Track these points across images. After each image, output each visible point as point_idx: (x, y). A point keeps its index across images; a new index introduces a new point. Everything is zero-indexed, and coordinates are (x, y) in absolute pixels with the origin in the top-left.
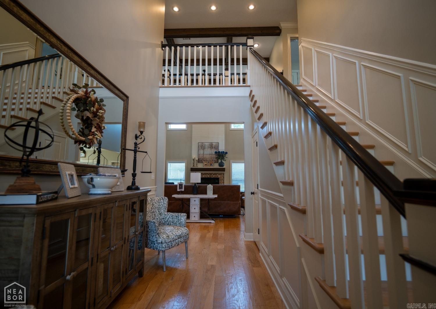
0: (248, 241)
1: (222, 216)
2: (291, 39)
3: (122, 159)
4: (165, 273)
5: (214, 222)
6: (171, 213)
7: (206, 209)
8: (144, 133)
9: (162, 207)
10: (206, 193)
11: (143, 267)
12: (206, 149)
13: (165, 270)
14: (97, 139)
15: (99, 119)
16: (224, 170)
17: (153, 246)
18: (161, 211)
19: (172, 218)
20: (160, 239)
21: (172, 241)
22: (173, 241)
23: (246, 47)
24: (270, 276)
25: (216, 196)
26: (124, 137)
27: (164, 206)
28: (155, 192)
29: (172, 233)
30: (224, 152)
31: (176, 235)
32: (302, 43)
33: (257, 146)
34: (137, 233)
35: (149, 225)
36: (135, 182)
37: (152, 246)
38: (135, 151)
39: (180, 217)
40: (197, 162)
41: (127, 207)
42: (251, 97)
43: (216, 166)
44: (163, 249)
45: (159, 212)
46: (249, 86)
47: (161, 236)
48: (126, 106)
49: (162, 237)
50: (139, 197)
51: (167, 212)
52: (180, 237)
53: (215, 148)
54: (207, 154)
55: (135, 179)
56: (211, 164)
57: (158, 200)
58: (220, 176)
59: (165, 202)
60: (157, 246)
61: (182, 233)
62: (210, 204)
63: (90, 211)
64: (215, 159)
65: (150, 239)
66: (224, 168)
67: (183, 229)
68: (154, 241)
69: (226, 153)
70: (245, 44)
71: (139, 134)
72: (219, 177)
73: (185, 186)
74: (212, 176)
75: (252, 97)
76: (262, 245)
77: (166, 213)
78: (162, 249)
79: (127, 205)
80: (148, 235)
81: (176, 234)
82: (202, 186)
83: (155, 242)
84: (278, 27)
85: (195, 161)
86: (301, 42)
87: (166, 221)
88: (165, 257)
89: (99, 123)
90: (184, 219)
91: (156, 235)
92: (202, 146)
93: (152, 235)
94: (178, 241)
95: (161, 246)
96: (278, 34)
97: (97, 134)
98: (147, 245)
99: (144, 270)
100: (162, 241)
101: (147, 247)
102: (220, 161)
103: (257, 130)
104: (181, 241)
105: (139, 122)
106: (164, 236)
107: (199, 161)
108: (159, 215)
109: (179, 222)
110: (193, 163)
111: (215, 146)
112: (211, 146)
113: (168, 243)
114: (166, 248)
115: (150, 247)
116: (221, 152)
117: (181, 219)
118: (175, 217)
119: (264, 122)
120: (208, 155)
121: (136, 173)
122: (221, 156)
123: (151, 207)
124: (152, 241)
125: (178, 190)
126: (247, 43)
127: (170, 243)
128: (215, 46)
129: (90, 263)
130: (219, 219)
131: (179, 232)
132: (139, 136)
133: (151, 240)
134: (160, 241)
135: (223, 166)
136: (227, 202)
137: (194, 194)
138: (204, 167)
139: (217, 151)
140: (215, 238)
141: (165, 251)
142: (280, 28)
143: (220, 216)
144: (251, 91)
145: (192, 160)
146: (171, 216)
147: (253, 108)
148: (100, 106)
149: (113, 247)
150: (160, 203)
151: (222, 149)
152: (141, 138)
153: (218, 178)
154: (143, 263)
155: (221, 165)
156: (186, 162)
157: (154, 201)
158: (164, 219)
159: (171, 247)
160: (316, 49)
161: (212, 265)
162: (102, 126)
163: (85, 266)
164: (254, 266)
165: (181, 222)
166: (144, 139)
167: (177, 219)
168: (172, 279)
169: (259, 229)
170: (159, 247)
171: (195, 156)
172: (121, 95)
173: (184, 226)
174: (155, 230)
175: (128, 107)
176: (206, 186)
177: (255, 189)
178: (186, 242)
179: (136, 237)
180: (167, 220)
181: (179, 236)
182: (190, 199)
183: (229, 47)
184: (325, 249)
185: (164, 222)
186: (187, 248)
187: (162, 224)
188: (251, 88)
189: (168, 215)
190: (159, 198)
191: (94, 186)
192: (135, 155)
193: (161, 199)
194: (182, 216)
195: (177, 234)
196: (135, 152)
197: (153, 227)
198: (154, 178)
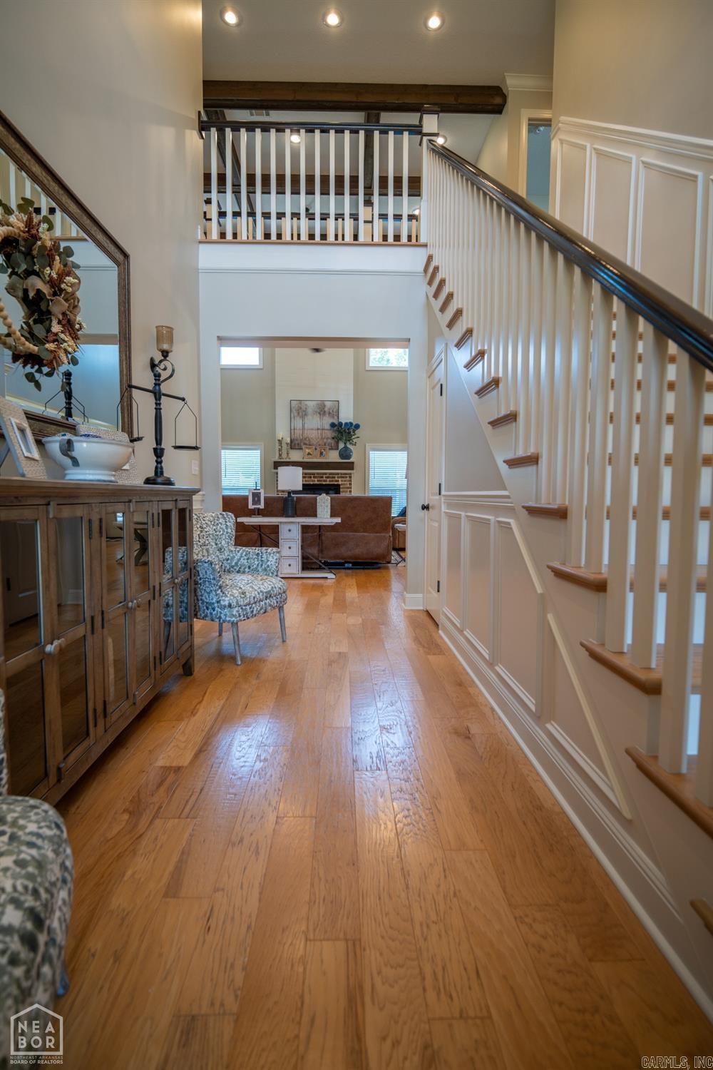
0: (411, 610)
1: (351, 565)
2: (529, 125)
3: (126, 415)
4: (239, 668)
5: (334, 577)
6: (244, 548)
7: (314, 551)
8: (170, 354)
9: (223, 534)
10: (315, 515)
11: (192, 656)
12: (310, 417)
13: (239, 663)
14: (66, 351)
15: (66, 300)
16: (351, 466)
17: (211, 614)
18: (221, 543)
19: (248, 559)
20: (227, 599)
21: (252, 602)
22: (255, 603)
23: (420, 136)
24: (464, 669)
25: (338, 520)
26: (126, 359)
27: (227, 533)
28: (201, 505)
29: (252, 588)
30: (351, 423)
31: (261, 591)
32: (559, 132)
33: (441, 395)
34: (176, 581)
35: (199, 569)
36: (162, 468)
37: (209, 614)
38: (157, 395)
39: (264, 556)
40: (289, 447)
41: (153, 519)
42: (429, 275)
43: (334, 456)
44: (234, 619)
45: (216, 544)
46: (425, 246)
47: (229, 592)
48: (125, 278)
49: (231, 595)
50: (176, 500)
51: (235, 545)
52: (269, 595)
53: (330, 413)
54: (312, 429)
55: (161, 462)
56: (321, 453)
57: (211, 518)
58: (342, 481)
59: (228, 524)
60: (221, 613)
61: (272, 587)
62: (323, 538)
63: (80, 511)
64: (329, 440)
65: (203, 598)
66: (353, 463)
67: (274, 580)
68: (213, 603)
69: (357, 426)
70: (416, 130)
71: (158, 357)
72: (340, 483)
73: (266, 499)
74: (325, 481)
75: (431, 272)
76: (446, 613)
77: (233, 549)
78: (232, 620)
79: (153, 514)
80: (198, 590)
81: (259, 588)
82: (305, 498)
83: (216, 605)
84: (498, 87)
85: (284, 446)
86: (559, 129)
87: (233, 564)
88: (238, 636)
89: (68, 313)
90: (274, 560)
91: (215, 591)
92: (298, 410)
93: (208, 590)
94: (265, 604)
95: (228, 614)
96: (498, 110)
97: (66, 339)
98: (197, 612)
99: (194, 661)
100: (231, 601)
101: (196, 615)
102: (341, 445)
103: (443, 354)
104: (272, 603)
105: (157, 327)
106: (235, 591)
107: (294, 445)
108: (218, 553)
109: (263, 567)
110: (280, 450)
111: (329, 409)
112: (322, 410)
113: (244, 607)
114: (240, 616)
115: (203, 615)
116: (346, 424)
117: (268, 561)
118: (255, 557)
119: (464, 330)
120: (314, 431)
121: (163, 446)
122: (344, 432)
123: (199, 533)
124: (207, 603)
125: (251, 506)
126: (421, 126)
127: (248, 607)
128: (340, 131)
129: (89, 627)
130: (343, 571)
131: (266, 584)
132: (161, 362)
133: (205, 600)
134: (227, 603)
135: (349, 457)
136: (361, 534)
137: (288, 516)
138: (306, 460)
139: (336, 423)
140: (340, 605)
141: (239, 623)
142: (504, 91)
143: (346, 565)
144: (430, 258)
145: (277, 442)
146: (244, 554)
147: (432, 300)
148: (65, 265)
149: (132, 602)
150: (218, 524)
151: (346, 416)
152: (165, 369)
153: (339, 485)
154: (191, 646)
155: (345, 454)
156: (263, 448)
157: (204, 520)
158: (229, 561)
159: (250, 615)
160: (596, 146)
161: (340, 653)
162: (75, 320)
163: (80, 631)
164: (429, 654)
165: (268, 566)
166: (173, 371)
167: (258, 561)
168: (258, 677)
169: (439, 582)
170: (225, 615)
171: (283, 433)
172: (112, 248)
173: (275, 574)
174: (214, 579)
175: (129, 283)
176: (316, 499)
177: (431, 497)
178: (281, 608)
179: (174, 589)
180: (236, 564)
181: (266, 592)
182: (278, 526)
183: (376, 134)
184: (609, 582)
185: (228, 567)
186: (282, 621)
187: (224, 571)
188: (430, 251)
189: (238, 552)
190: (213, 515)
191: (75, 462)
192: (158, 404)
193: (220, 516)
194: (270, 554)
195: (262, 589)
196: (158, 397)
197: (208, 573)
198: (197, 473)
